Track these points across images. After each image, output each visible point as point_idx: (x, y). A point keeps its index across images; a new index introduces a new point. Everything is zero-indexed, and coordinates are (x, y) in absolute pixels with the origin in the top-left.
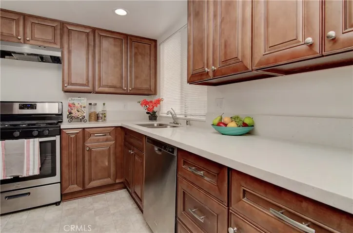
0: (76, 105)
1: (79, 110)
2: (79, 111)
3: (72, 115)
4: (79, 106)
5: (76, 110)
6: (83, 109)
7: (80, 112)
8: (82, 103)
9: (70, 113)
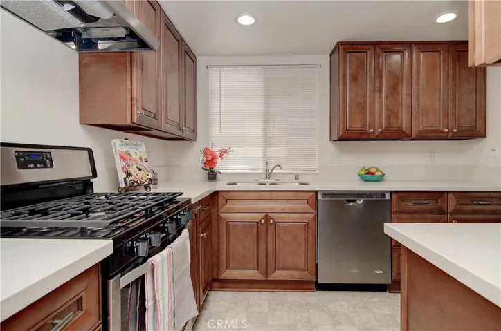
0: (134, 156)
1: (141, 167)
2: (140, 170)
3: (133, 178)
4: (137, 157)
5: (135, 167)
6: (145, 164)
7: (142, 172)
8: (141, 153)
9: (128, 175)
